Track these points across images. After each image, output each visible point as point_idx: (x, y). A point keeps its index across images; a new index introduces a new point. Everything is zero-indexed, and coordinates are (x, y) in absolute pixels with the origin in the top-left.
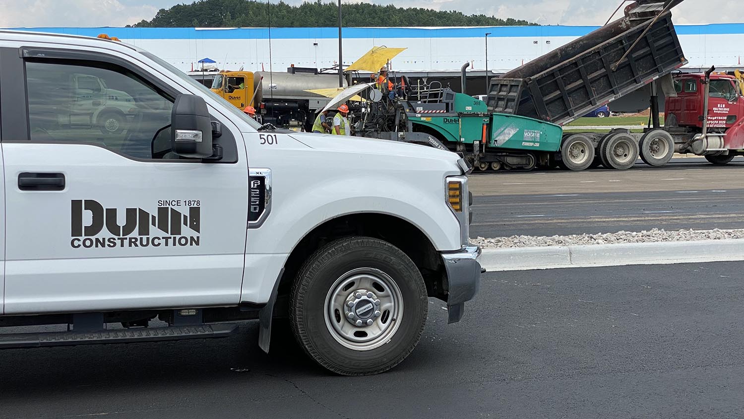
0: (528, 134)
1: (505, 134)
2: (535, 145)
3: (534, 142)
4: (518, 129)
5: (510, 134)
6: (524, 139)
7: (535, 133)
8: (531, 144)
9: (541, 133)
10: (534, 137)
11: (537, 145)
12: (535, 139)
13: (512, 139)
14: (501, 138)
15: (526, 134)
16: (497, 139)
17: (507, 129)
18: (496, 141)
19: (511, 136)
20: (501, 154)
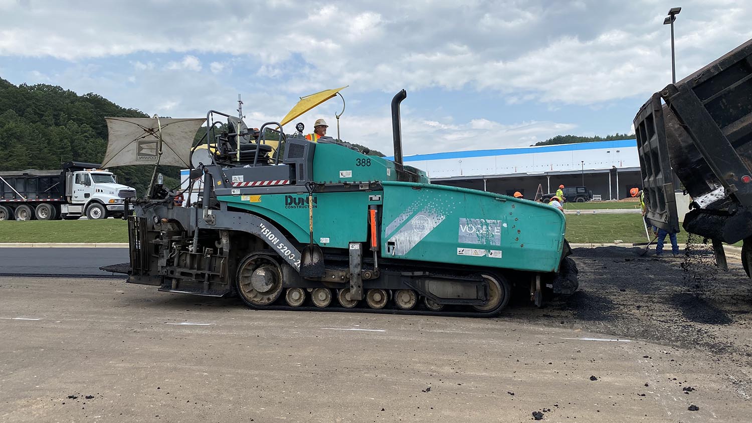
0: (471, 229)
1: (411, 228)
2: (490, 256)
3: (488, 248)
4: (443, 217)
5: (423, 228)
6: (460, 241)
7: (487, 225)
8: (481, 253)
9: (505, 225)
10: (487, 237)
11: (497, 254)
12: (487, 240)
13: (429, 240)
14: (402, 238)
15: (464, 229)
16: (393, 240)
17: (416, 217)
18: (393, 244)
19: (427, 232)
20: (410, 274)
